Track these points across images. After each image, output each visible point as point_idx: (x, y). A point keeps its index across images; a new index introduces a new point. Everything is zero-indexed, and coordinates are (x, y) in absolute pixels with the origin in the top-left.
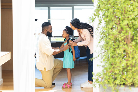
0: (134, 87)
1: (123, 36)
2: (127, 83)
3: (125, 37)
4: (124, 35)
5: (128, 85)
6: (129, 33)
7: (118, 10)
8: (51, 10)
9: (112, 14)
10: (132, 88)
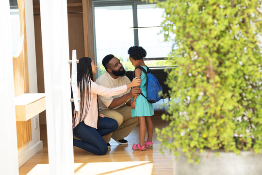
0: (225, 151)
1: (199, 67)
2: (209, 146)
3: (203, 68)
4: (202, 66)
5: (213, 149)
6: (209, 61)
7: (191, 24)
8: (138, 10)
9: (181, 30)
10: (222, 154)
